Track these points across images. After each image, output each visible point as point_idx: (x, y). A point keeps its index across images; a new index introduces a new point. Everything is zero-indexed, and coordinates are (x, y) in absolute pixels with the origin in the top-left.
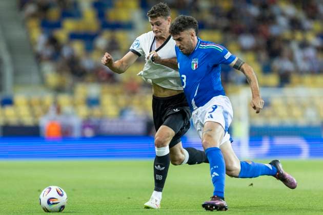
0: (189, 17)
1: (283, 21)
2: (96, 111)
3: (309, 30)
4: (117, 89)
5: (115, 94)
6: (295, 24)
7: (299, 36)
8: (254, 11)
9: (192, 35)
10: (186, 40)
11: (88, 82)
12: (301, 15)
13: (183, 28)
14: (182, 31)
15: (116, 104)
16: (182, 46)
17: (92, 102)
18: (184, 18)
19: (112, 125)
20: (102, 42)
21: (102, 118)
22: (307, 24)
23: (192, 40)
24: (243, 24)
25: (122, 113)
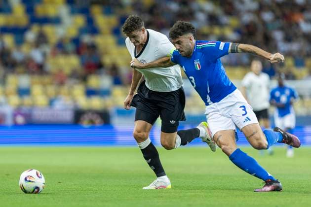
0: (187, 22)
1: (201, 17)
2: (27, 100)
3: (226, 25)
4: (47, 79)
5: (44, 85)
6: (213, 20)
7: (217, 31)
8: (174, 7)
9: (191, 39)
10: (185, 44)
11: (19, 74)
12: (218, 11)
13: (182, 33)
14: (181, 35)
15: (45, 93)
16: (181, 49)
17: (23, 92)
18: (183, 24)
19: (42, 113)
20: (31, 36)
21: (33, 106)
22: (225, 19)
23: (190, 44)
24: (163, 20)
25: (51, 103)
